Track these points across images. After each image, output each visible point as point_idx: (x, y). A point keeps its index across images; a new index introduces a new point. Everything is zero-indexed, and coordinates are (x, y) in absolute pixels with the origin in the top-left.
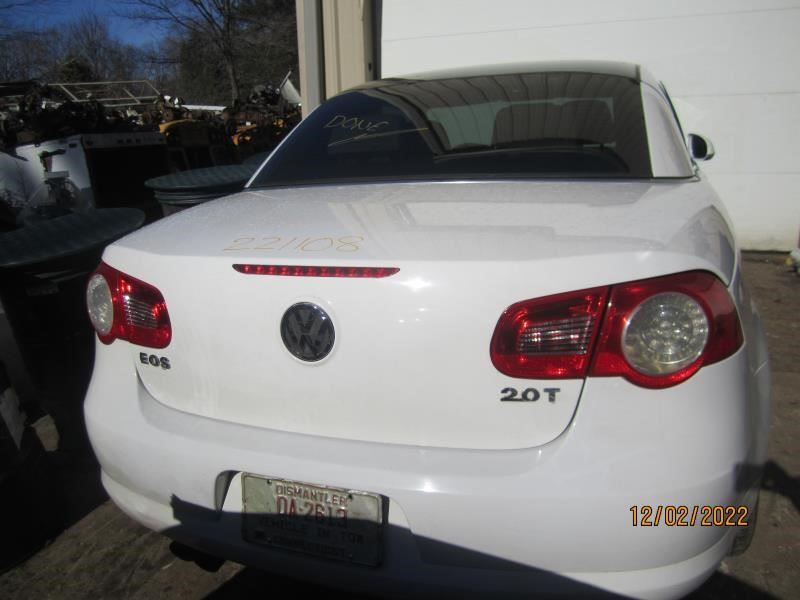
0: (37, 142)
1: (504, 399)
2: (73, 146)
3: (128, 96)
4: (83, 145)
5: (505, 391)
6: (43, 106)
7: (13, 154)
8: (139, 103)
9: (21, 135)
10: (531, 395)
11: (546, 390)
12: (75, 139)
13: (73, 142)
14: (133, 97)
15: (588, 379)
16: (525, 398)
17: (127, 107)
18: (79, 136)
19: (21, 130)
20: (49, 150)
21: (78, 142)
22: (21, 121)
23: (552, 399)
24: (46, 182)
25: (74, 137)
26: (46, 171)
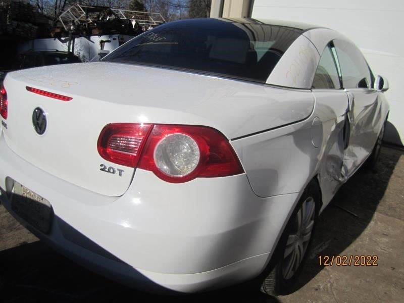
0: (100, 35)
1: (101, 169)
2: (114, 39)
3: (151, 20)
4: (119, 39)
5: (101, 165)
6: (108, 19)
7: (89, 39)
8: (155, 24)
9: (95, 31)
10: (112, 171)
11: (118, 170)
12: (116, 36)
13: (115, 37)
14: (153, 21)
15: (137, 169)
16: (109, 171)
17: (149, 25)
18: (118, 35)
19: (95, 28)
20: (104, 40)
21: (117, 38)
22: (95, 24)
23: (120, 174)
24: (99, 54)
25: (116, 35)
26: (101, 49)
